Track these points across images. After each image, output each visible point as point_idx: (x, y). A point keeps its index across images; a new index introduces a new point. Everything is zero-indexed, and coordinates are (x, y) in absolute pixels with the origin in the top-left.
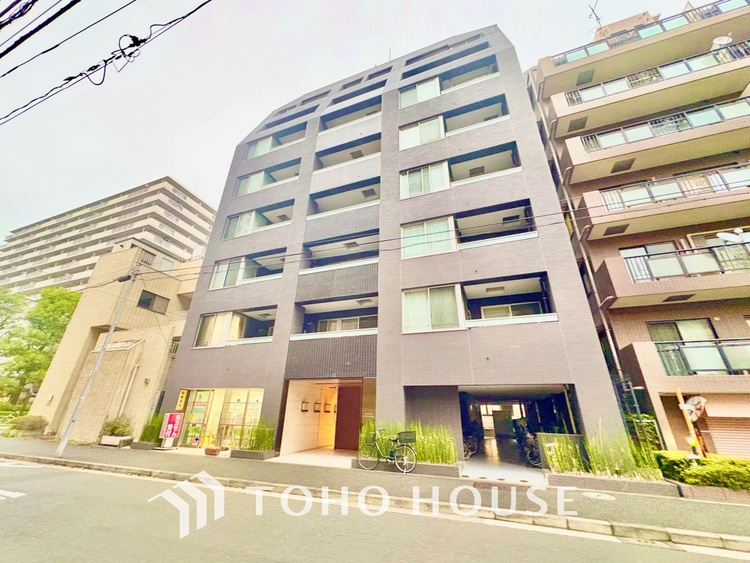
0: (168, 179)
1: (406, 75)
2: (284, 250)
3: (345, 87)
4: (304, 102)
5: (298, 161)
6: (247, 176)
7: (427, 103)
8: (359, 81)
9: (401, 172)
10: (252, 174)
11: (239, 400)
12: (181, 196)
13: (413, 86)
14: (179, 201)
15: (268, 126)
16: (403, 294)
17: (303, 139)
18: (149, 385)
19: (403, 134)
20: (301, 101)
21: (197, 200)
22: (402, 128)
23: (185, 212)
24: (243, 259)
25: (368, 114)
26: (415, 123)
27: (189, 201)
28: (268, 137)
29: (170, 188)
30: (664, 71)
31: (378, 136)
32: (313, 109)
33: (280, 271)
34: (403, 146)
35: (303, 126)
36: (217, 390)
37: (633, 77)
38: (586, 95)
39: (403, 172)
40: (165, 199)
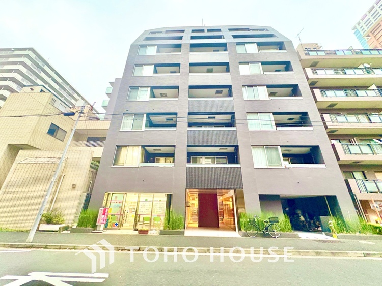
0: (32, 50)
1: (235, 37)
2: (176, 114)
3: (193, 31)
4: (167, 32)
5: (178, 65)
6: (141, 65)
7: (252, 55)
8: (203, 31)
9: (243, 86)
10: (145, 65)
11: (146, 200)
12: (40, 63)
13: (243, 44)
14: (38, 66)
15: (147, 39)
16: (252, 147)
17: (180, 53)
18: (76, 188)
19: (241, 66)
20: (165, 31)
21: (53, 70)
22: (240, 63)
23: (43, 75)
24: (145, 115)
25: (214, 51)
26: (247, 63)
27: (46, 68)
28: (154, 45)
29: (33, 56)
30: (347, 71)
31: (227, 64)
32: (181, 38)
33: (174, 126)
34: (242, 73)
35: (179, 46)
36: (129, 194)
37: (336, 69)
38: (319, 71)
39: (244, 86)
40: (29, 63)
